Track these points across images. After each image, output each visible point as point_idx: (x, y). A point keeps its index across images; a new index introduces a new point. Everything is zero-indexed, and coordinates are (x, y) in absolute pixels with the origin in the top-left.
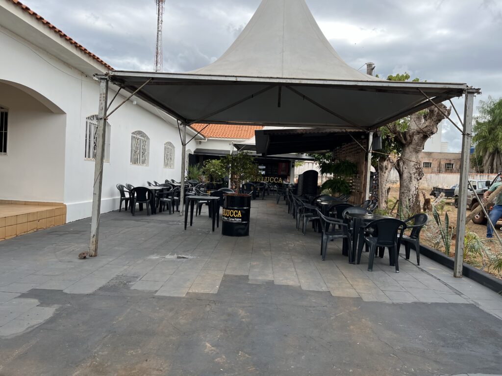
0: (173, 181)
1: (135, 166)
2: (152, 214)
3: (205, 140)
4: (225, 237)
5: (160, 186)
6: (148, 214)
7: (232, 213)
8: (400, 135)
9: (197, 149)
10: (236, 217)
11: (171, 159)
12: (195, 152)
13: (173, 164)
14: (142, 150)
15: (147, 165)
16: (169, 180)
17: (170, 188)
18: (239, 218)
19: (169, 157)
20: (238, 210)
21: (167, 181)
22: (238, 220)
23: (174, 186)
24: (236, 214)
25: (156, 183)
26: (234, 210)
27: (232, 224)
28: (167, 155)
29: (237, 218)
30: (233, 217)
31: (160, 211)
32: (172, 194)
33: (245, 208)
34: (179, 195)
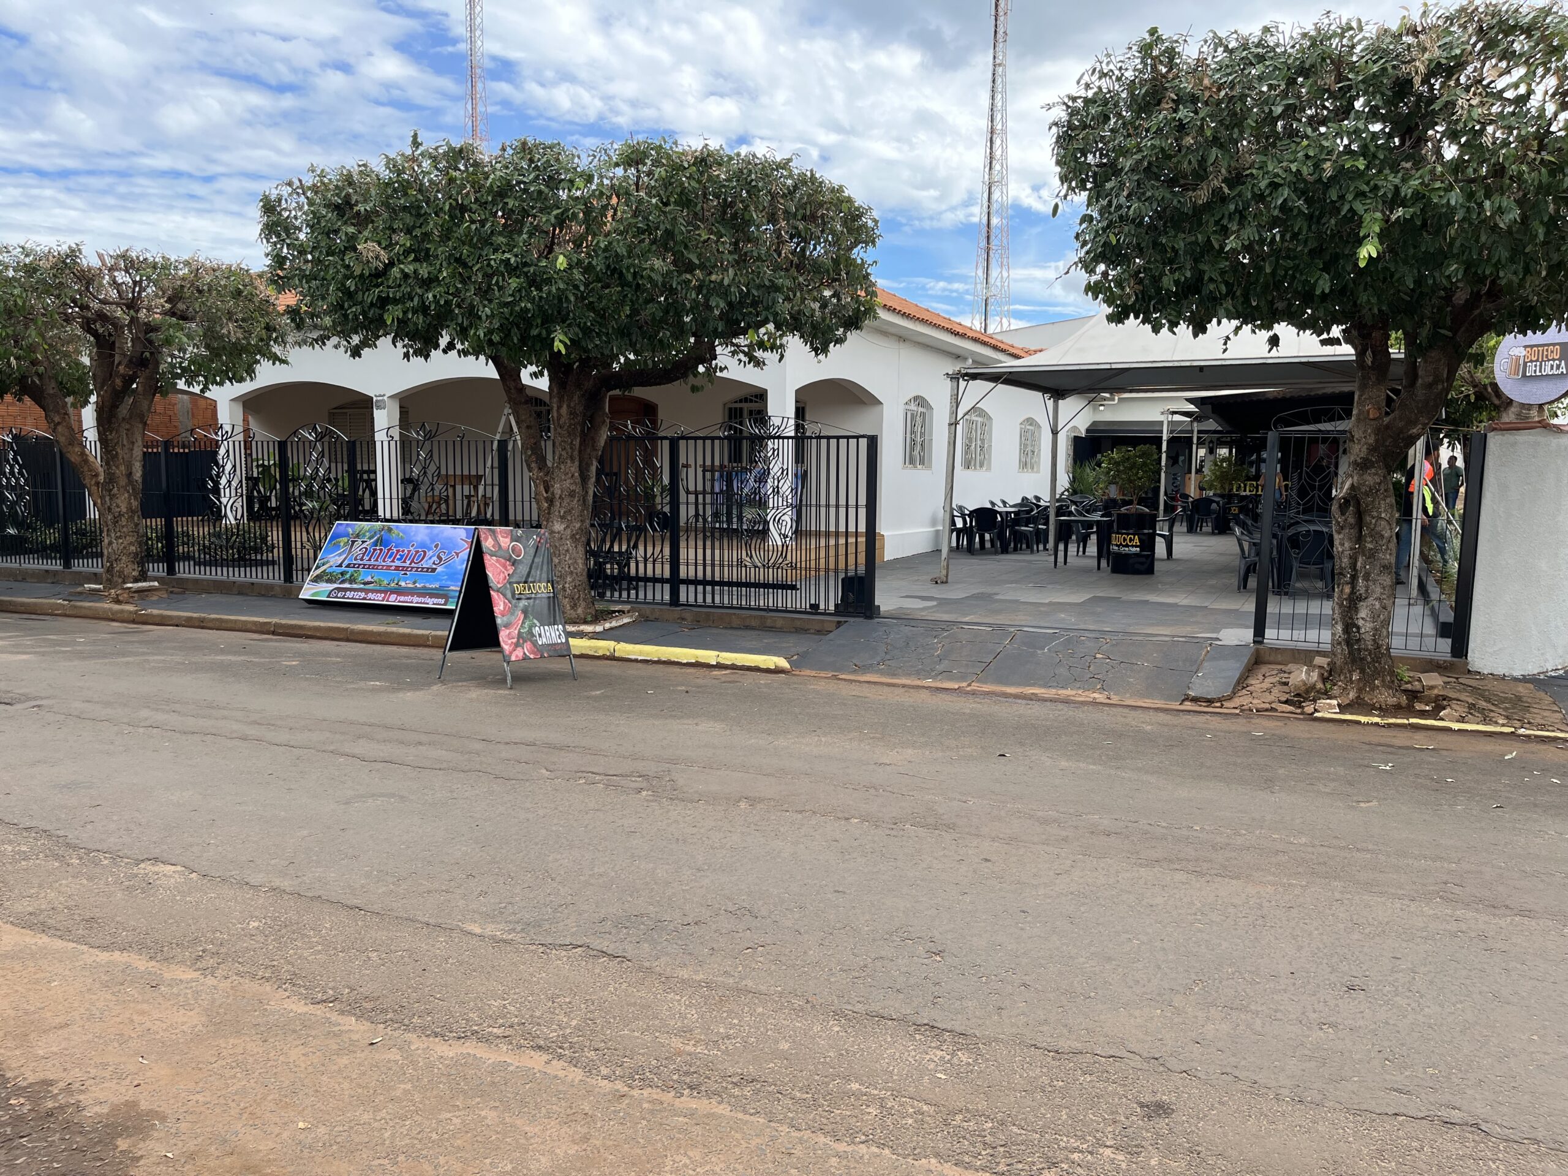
0: (1038, 499)
1: (968, 472)
2: (1002, 553)
3: (1113, 400)
4: (1115, 575)
5: (1011, 506)
6: (996, 553)
7: (1125, 540)
8: (1486, 389)
9: (1094, 423)
10: (1128, 544)
11: (1033, 452)
12: (1088, 431)
13: (1038, 464)
14: (979, 442)
15: (989, 469)
16: (1030, 496)
17: (1032, 510)
18: (1136, 546)
19: (1029, 449)
20: (1134, 535)
21: (1024, 499)
22: (1134, 549)
23: (1038, 506)
24: (1131, 540)
25: (1004, 503)
26: (1128, 534)
27: (1127, 555)
28: (1026, 446)
29: (1133, 546)
30: (1127, 546)
31: (1015, 549)
32: (1034, 520)
33: (1146, 531)
34: (1047, 523)
